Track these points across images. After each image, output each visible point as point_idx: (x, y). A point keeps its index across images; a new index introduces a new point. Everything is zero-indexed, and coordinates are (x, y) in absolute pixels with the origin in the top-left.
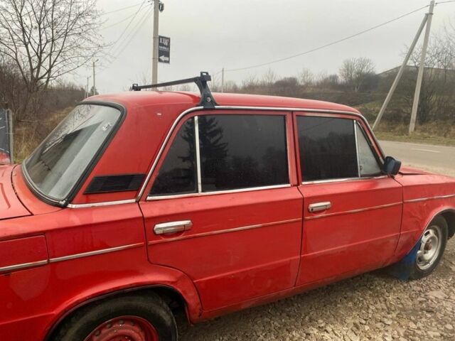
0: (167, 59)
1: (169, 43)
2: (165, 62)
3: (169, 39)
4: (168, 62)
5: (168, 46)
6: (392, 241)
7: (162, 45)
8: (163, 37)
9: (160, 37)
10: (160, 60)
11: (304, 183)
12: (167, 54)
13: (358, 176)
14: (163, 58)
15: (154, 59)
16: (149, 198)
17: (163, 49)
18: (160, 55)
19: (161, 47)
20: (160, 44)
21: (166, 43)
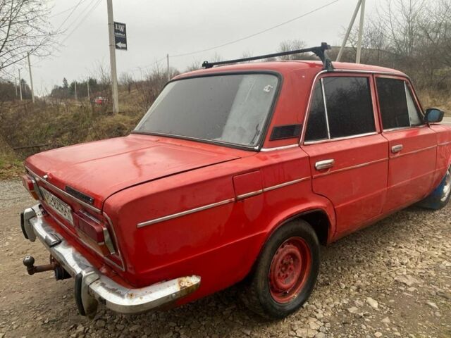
0: (124, 45)
1: (125, 29)
2: (123, 48)
3: (125, 25)
4: (126, 48)
5: (124, 32)
6: (431, 176)
7: (118, 31)
8: (118, 23)
9: (115, 23)
10: (117, 47)
11: (384, 131)
12: (124, 41)
13: (409, 126)
14: (120, 44)
15: (111, 45)
16: (305, 143)
17: (119, 36)
18: (117, 41)
19: (117, 34)
20: (117, 31)
21: (122, 30)
